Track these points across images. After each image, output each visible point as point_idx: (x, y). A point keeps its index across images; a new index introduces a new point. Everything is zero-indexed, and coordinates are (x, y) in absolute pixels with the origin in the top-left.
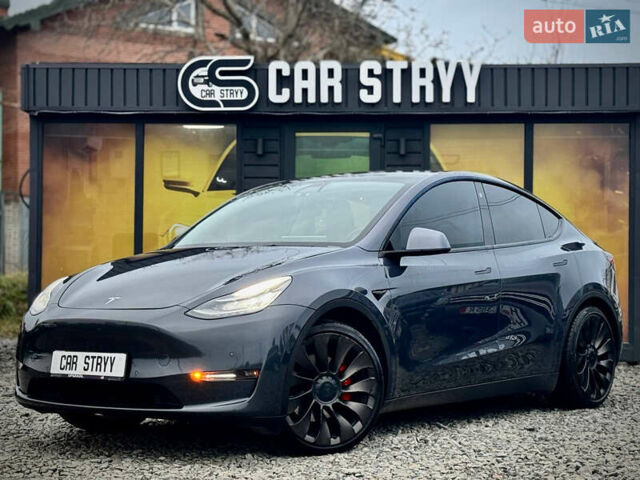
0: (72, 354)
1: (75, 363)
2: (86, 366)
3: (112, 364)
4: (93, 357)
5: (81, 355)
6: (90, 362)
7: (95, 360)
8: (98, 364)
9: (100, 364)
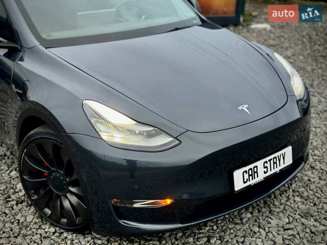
0: (252, 166)
1: (257, 172)
2: (266, 170)
3: (284, 158)
4: (270, 161)
5: (260, 164)
6: (268, 165)
7: (272, 161)
8: (274, 163)
9: (276, 163)
